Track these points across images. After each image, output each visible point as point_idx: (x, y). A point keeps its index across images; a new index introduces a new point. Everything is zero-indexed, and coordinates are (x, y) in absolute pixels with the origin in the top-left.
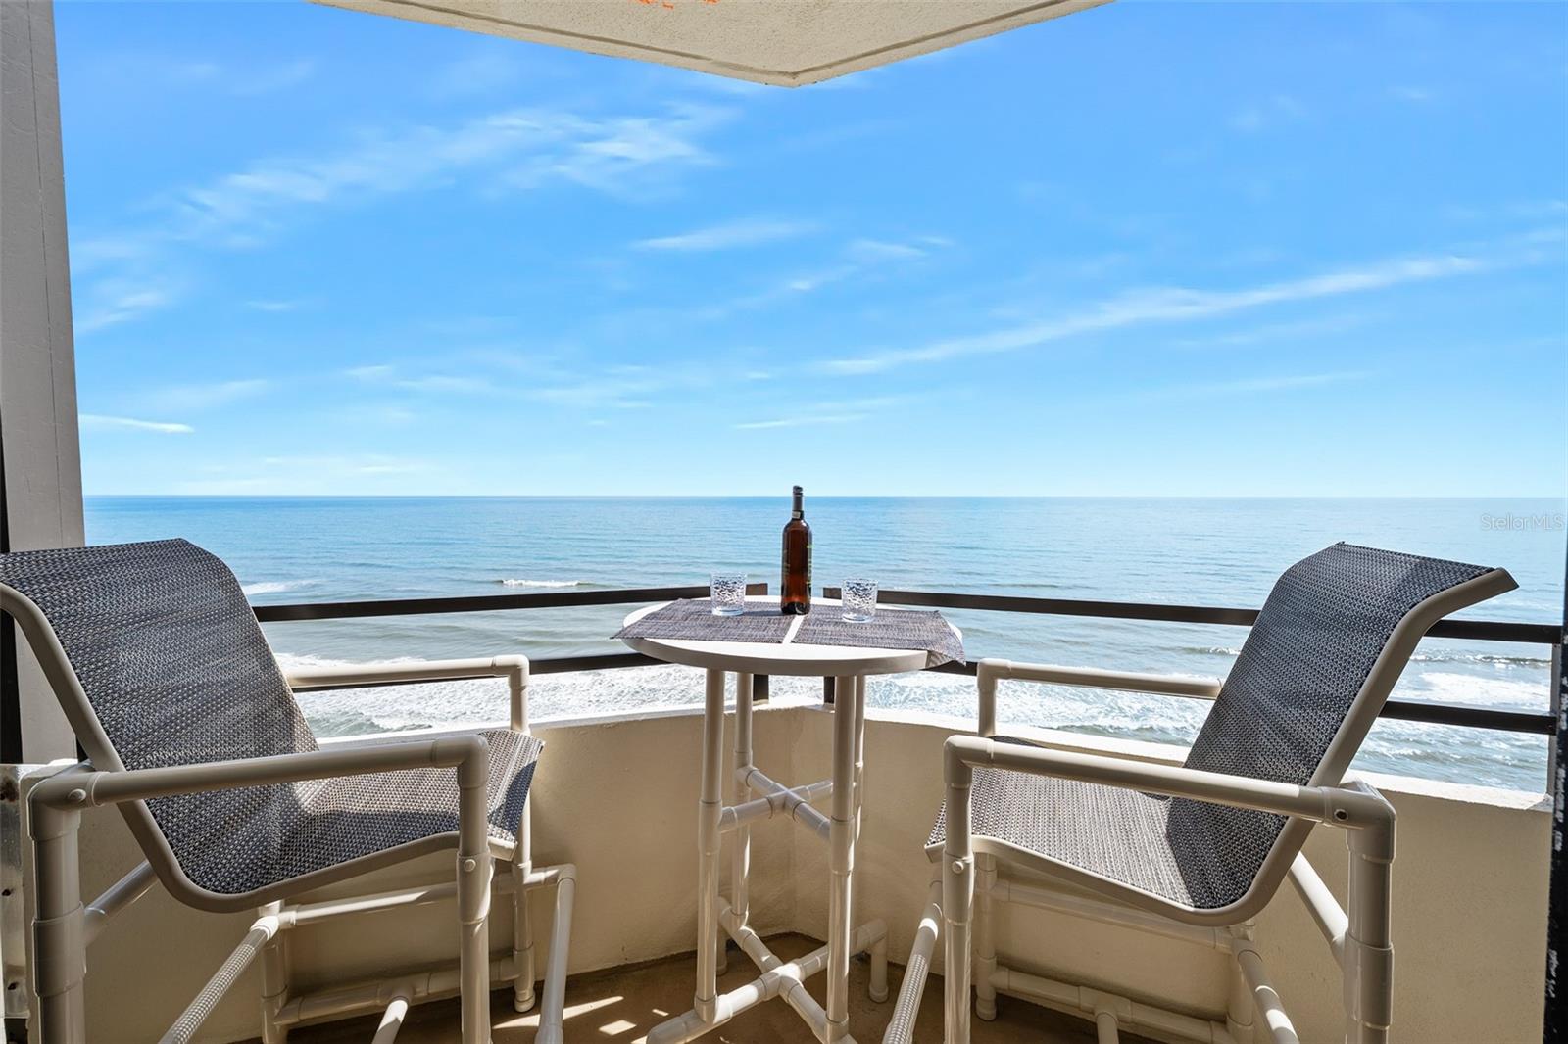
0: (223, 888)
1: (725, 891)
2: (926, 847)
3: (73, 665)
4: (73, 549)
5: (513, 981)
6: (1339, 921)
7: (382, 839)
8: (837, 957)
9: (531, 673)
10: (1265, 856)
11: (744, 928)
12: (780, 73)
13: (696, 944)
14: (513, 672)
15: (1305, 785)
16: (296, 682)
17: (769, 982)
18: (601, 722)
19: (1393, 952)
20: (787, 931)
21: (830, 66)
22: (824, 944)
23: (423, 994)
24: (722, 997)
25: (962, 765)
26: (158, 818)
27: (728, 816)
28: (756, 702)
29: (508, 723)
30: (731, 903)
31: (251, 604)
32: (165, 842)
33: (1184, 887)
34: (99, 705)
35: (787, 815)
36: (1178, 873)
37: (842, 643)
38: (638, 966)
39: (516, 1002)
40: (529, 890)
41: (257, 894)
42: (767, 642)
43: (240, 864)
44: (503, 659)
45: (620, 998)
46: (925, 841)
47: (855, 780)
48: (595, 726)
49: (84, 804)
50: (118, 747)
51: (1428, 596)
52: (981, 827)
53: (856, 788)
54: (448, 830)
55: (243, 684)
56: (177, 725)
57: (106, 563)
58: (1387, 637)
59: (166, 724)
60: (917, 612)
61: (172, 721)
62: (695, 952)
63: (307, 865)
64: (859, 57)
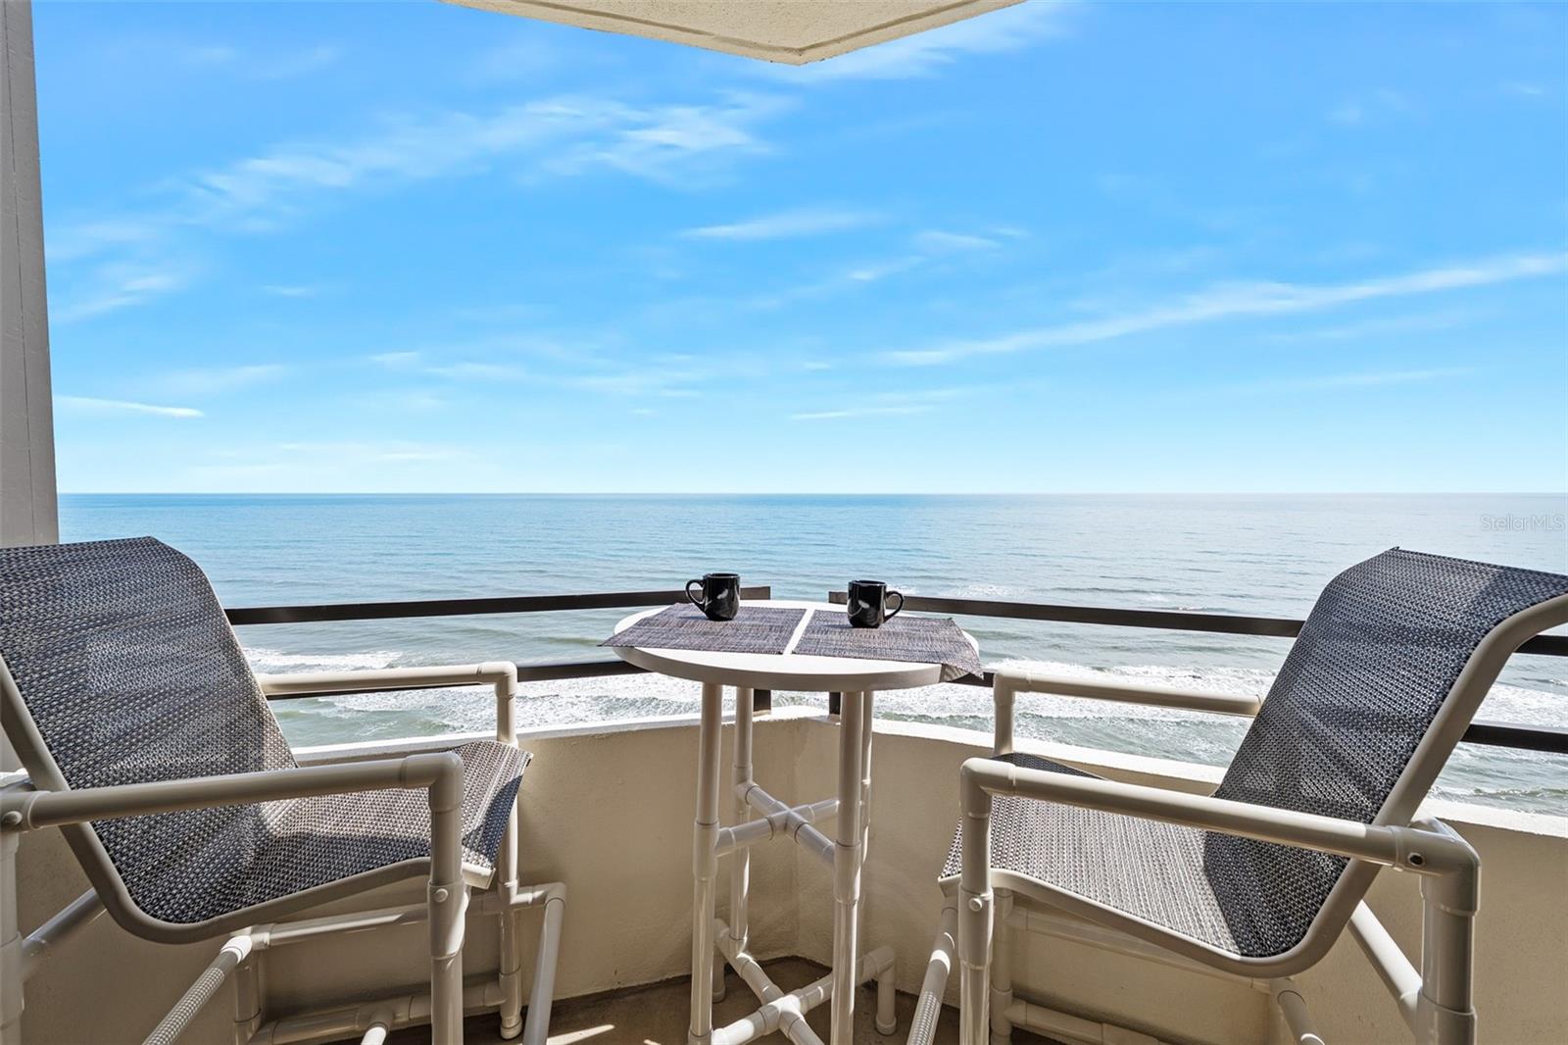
0: (177, 916)
1: (723, 913)
2: (939, 879)
3: (13, 675)
4: (25, 548)
5: (498, 1006)
6: (1410, 982)
7: (349, 863)
8: (841, 989)
9: (519, 681)
10: (1323, 901)
11: (742, 955)
12: (786, 49)
13: (691, 969)
14: (500, 679)
15: (1370, 822)
16: (271, 689)
17: (769, 1015)
18: (593, 733)
19: (1476, 1017)
20: (790, 955)
21: (838, 41)
22: (829, 970)
23: (405, 1019)
24: (719, 1031)
25: (980, 792)
26: (105, 841)
27: (725, 837)
28: (756, 713)
29: (494, 733)
30: (729, 925)
31: (223, 606)
32: (112, 867)
33: (1227, 930)
34: (41, 718)
35: (789, 836)
36: (1220, 914)
37: (847, 654)
38: (632, 990)
39: (502, 1029)
40: (515, 910)
41: (212, 924)
42: (766, 653)
43: (198, 889)
44: (489, 666)
45: (610, 1027)
46: (939, 872)
47: (862, 799)
48: (587, 736)
49: (19, 827)
50: (61, 763)
51: (1516, 611)
52: (1001, 859)
53: (862, 806)
54: (420, 855)
55: (210, 692)
56: (132, 738)
57: (61, 563)
58: (1468, 658)
59: (119, 737)
60: (929, 620)
61: (126, 734)
62: (689, 977)
63: (267, 891)
64: (869, 31)
